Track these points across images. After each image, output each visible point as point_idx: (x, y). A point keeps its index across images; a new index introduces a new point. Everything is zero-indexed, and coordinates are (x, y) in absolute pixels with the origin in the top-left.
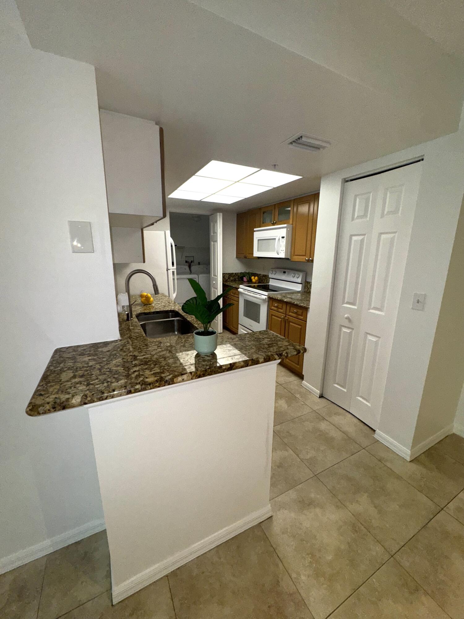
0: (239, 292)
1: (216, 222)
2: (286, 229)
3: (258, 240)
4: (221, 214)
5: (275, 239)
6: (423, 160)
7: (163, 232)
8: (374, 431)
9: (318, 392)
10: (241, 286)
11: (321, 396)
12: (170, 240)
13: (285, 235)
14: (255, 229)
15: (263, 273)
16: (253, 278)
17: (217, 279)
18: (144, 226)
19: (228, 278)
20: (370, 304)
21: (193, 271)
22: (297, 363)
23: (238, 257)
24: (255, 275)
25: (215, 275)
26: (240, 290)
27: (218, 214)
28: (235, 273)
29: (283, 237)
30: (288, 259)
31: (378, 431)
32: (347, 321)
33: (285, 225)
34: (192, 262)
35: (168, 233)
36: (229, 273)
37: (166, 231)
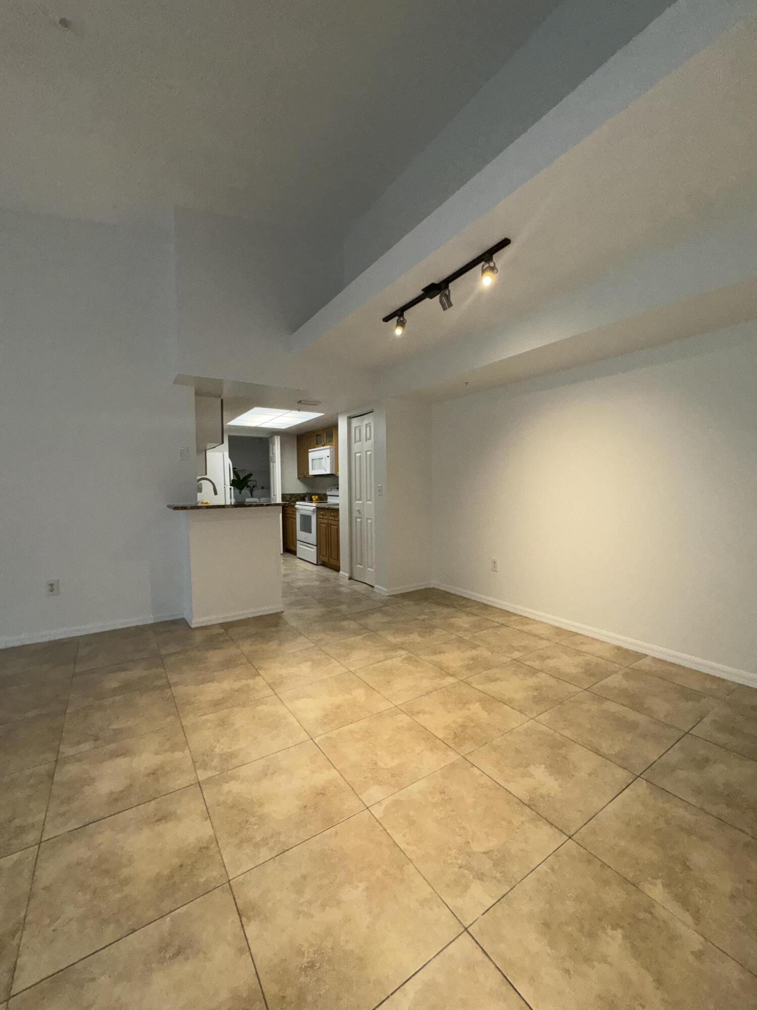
0: (296, 508)
1: (274, 444)
2: (329, 450)
3: (313, 460)
4: (279, 437)
5: (323, 458)
6: (373, 412)
7: (222, 454)
8: (373, 587)
9: (347, 575)
10: (297, 503)
11: (350, 578)
12: (228, 461)
13: (329, 455)
14: (309, 450)
15: (323, 492)
16: (313, 497)
17: (276, 498)
18: (208, 448)
19: (290, 499)
20: (356, 498)
21: (254, 495)
22: (336, 558)
23: (299, 478)
24: (315, 494)
25: (274, 495)
26: (296, 506)
27: (276, 437)
28: (297, 494)
29: (328, 457)
30: (333, 474)
31: (376, 586)
32: (358, 512)
33: (328, 447)
34: (254, 486)
35: (227, 454)
36: (290, 494)
37: (225, 453)
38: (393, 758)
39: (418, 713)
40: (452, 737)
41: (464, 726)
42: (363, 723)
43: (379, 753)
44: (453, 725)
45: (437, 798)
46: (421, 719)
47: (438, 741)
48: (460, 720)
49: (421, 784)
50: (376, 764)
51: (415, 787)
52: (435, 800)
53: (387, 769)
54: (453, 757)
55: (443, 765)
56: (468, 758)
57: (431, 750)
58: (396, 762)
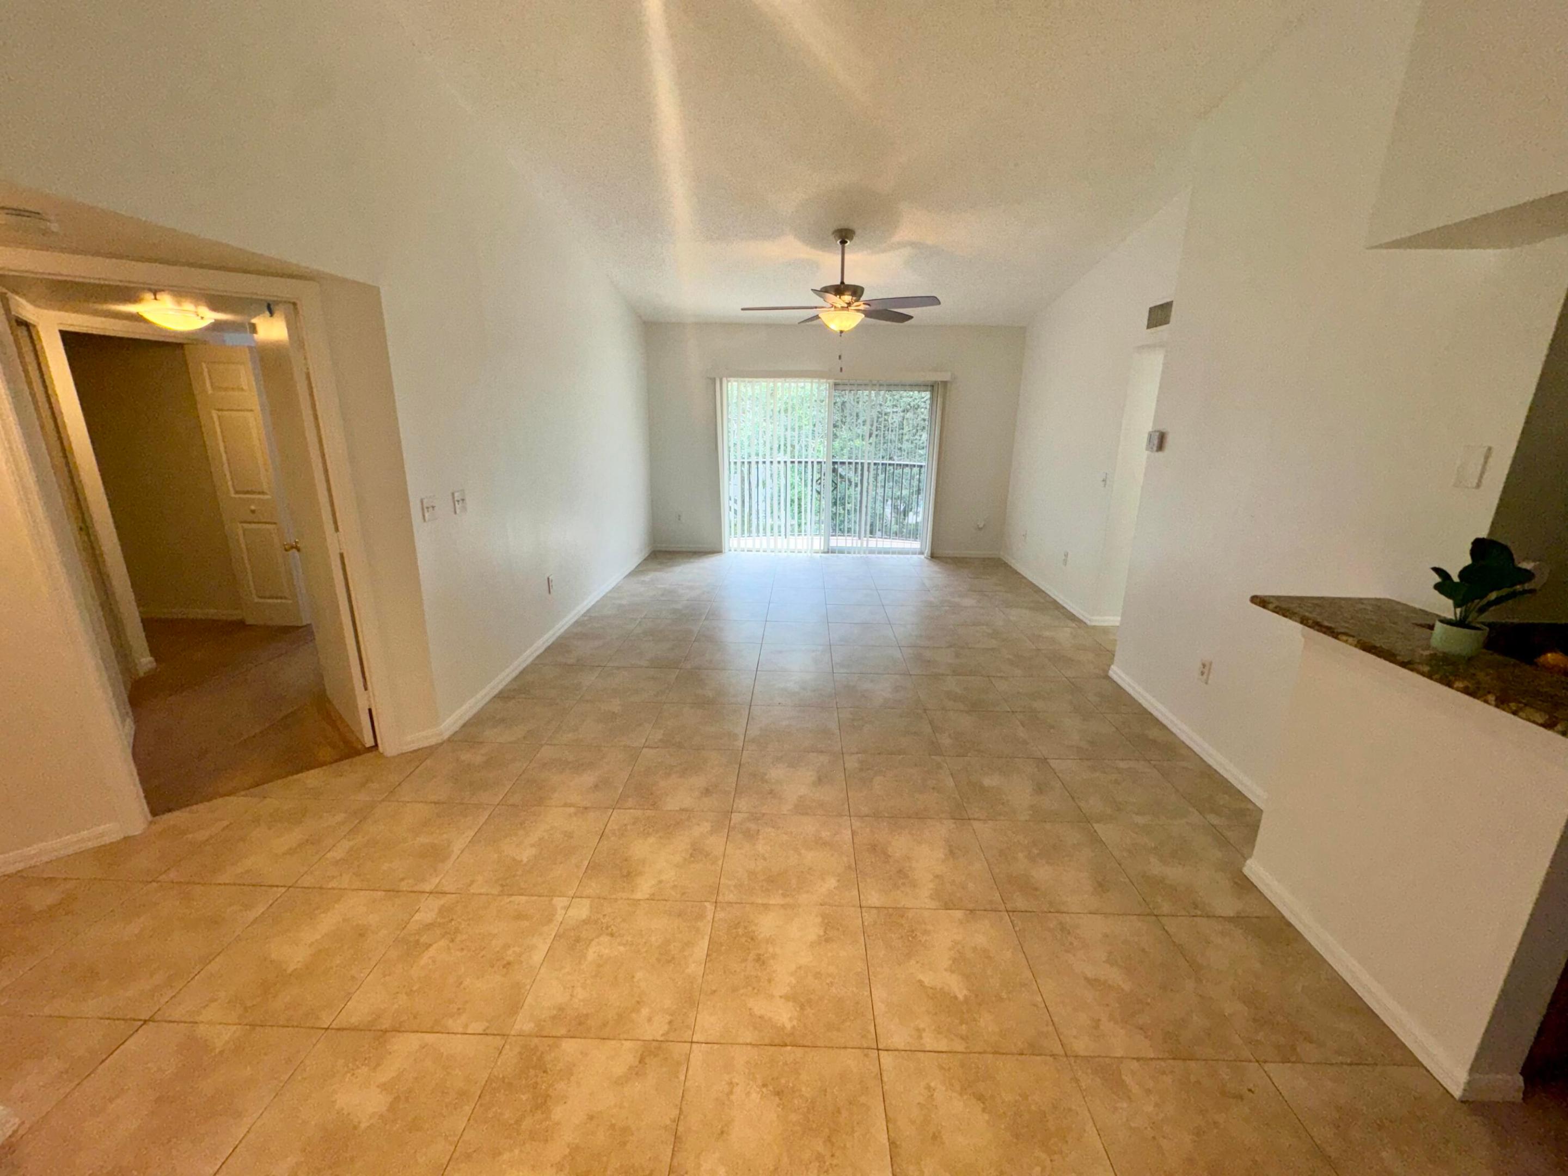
38: (601, 956)
39: (642, 1061)
40: (548, 1058)
41: (542, 1103)
42: (694, 968)
43: (622, 948)
44: (561, 1086)
45: (510, 955)
46: (627, 1053)
47: (563, 1031)
48: (558, 1113)
49: (538, 957)
50: (612, 935)
51: (542, 948)
52: (510, 952)
53: (592, 940)
54: (523, 1024)
55: (529, 999)
56: (498, 1041)
57: (561, 1009)
58: (591, 955)
